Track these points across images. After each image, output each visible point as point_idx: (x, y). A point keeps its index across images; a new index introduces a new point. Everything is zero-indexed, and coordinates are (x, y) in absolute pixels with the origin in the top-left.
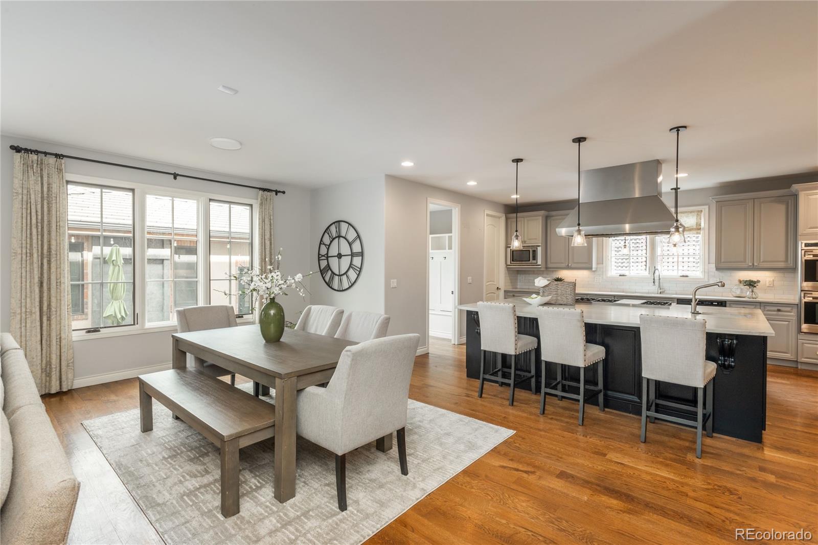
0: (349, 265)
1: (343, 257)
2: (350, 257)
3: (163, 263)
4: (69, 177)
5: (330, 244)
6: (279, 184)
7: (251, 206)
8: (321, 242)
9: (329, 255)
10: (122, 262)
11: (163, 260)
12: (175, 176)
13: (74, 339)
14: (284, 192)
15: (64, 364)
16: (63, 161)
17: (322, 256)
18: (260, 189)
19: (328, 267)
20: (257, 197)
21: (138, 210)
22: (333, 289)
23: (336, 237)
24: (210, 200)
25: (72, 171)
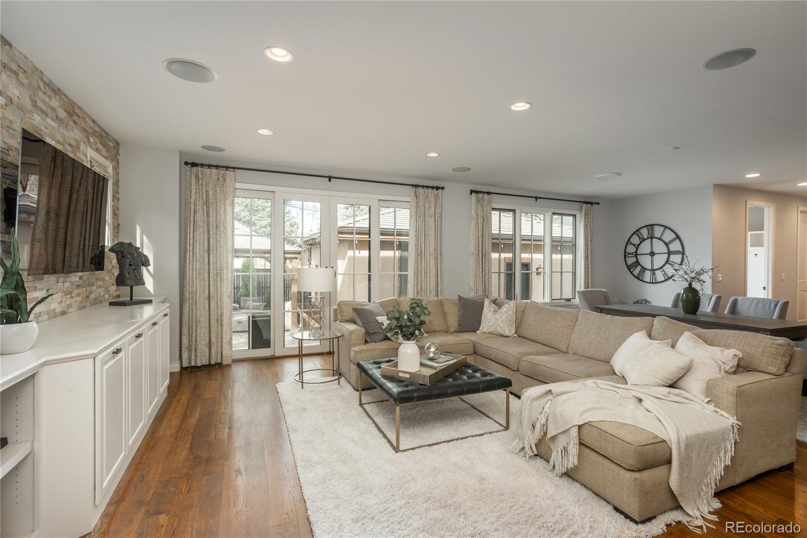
0: (665, 261)
1: (656, 255)
2: (667, 255)
5: (640, 244)
7: (575, 216)
8: (628, 242)
9: (638, 253)
14: (598, 204)
17: (630, 254)
18: (584, 202)
19: (637, 263)
20: (582, 208)
22: (644, 282)
23: (648, 238)
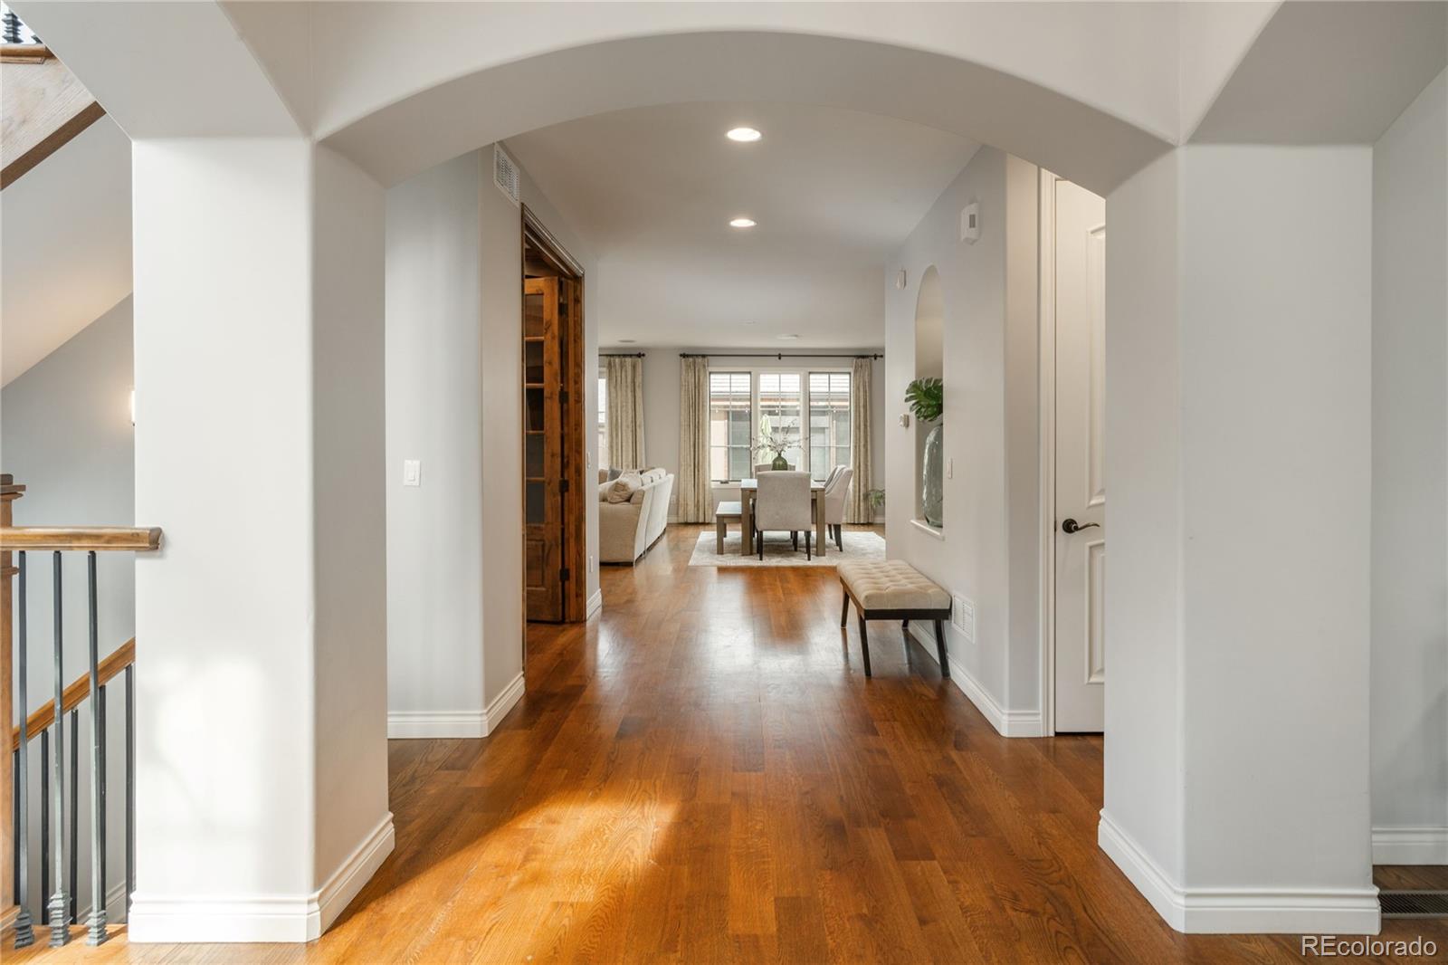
3: (824, 432)
4: (711, 369)
6: (873, 349)
7: (850, 374)
10: (771, 430)
11: (824, 428)
12: (780, 356)
13: (713, 487)
14: (882, 356)
15: (706, 503)
16: (706, 360)
18: (854, 356)
20: (853, 364)
21: (754, 385)
24: (810, 373)
25: (714, 365)
